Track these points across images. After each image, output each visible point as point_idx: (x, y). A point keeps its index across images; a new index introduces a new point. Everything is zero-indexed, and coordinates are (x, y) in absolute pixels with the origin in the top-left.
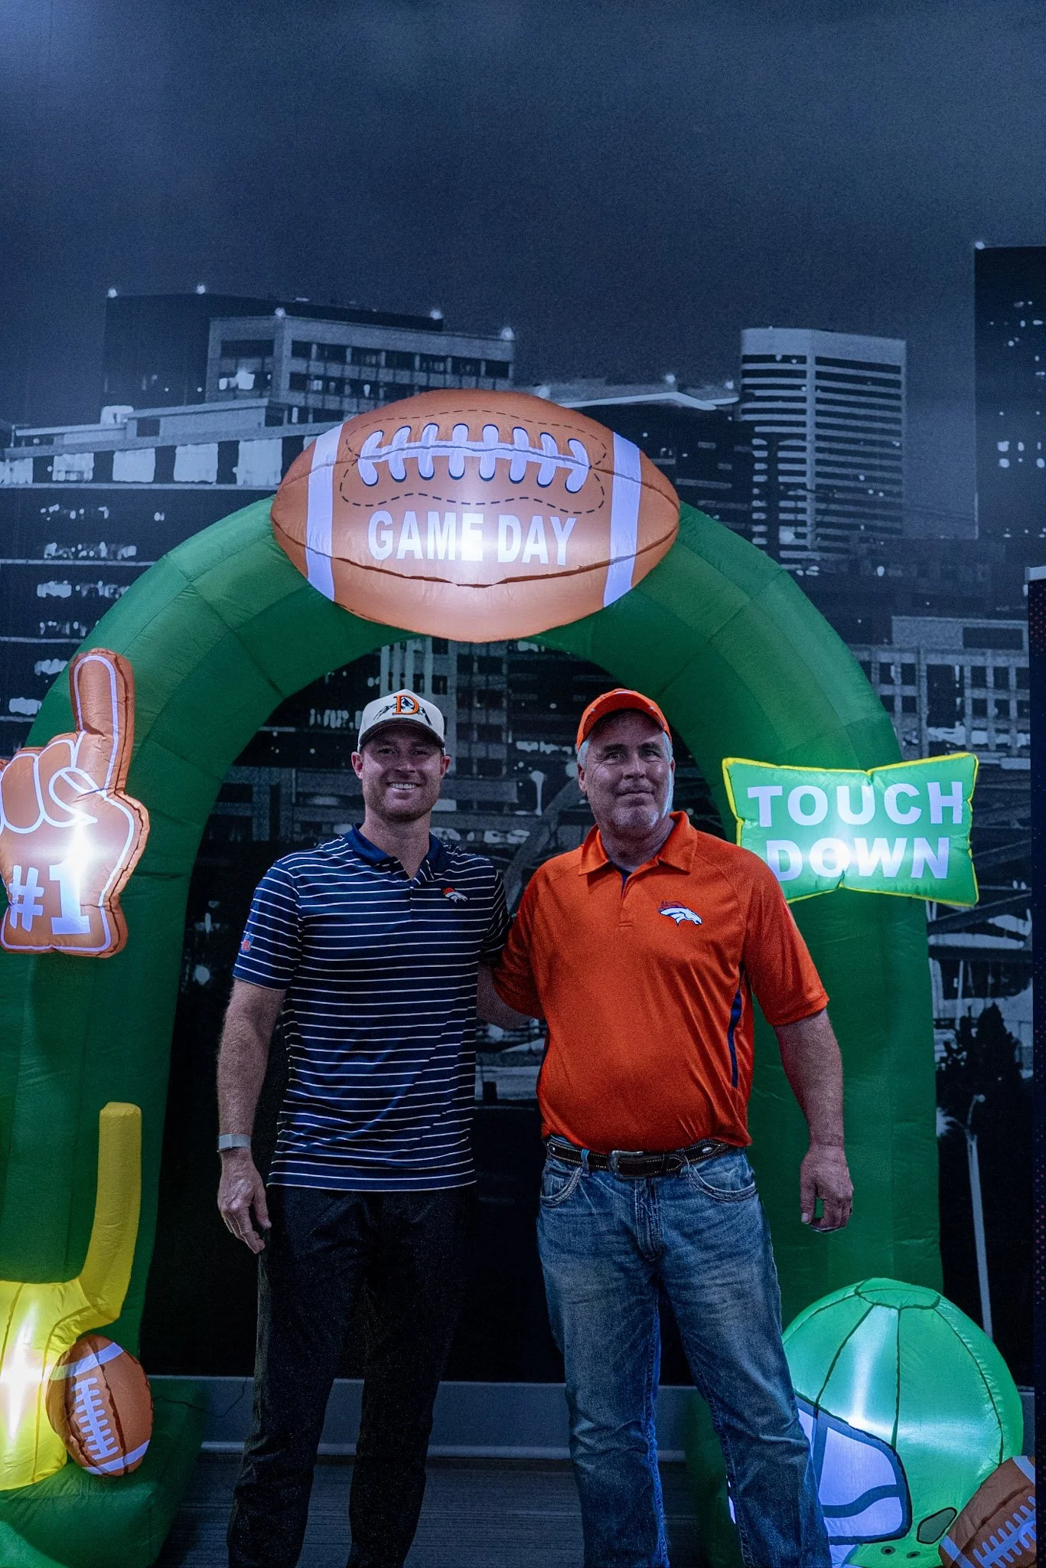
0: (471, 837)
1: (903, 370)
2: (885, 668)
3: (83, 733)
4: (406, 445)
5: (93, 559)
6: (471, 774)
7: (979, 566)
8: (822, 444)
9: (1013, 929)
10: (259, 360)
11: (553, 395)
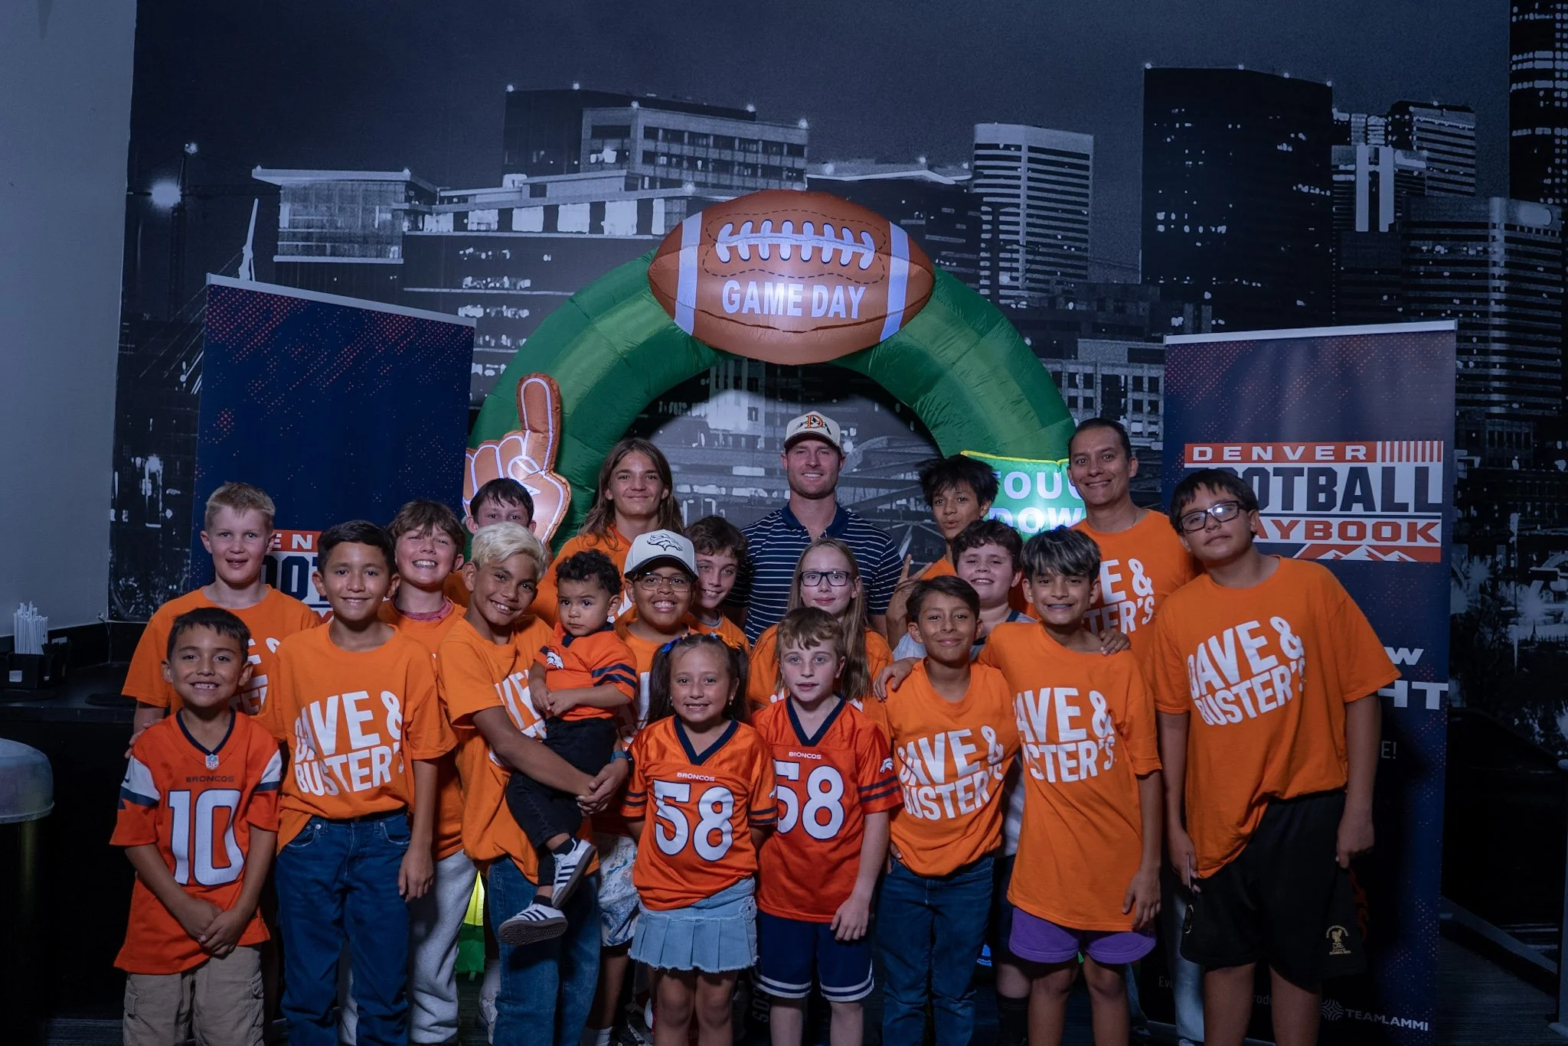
0: (775, 494)
1: (1091, 157)
2: (1072, 376)
3: (528, 432)
4: (750, 235)
5: (499, 289)
6: (775, 449)
7: (1141, 303)
8: (1032, 211)
10: (620, 141)
11: (836, 171)
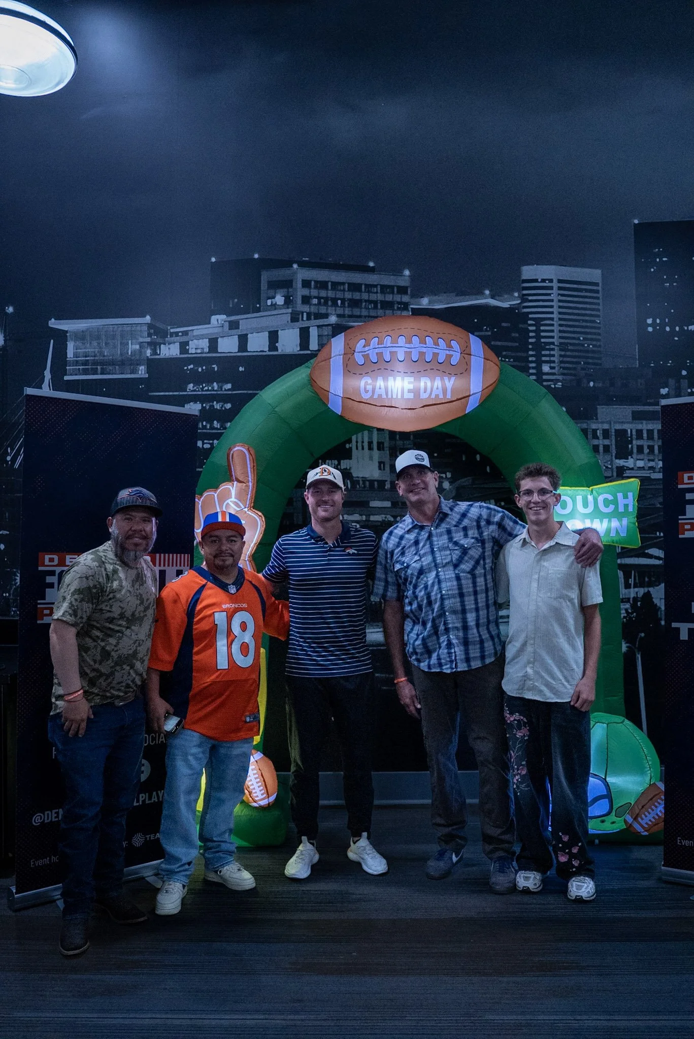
1: (600, 284)
2: (595, 431)
3: (235, 483)
4: (377, 346)
5: (210, 391)
7: (639, 380)
8: (562, 322)
9: (657, 555)
10: (286, 290)
11: (430, 302)
